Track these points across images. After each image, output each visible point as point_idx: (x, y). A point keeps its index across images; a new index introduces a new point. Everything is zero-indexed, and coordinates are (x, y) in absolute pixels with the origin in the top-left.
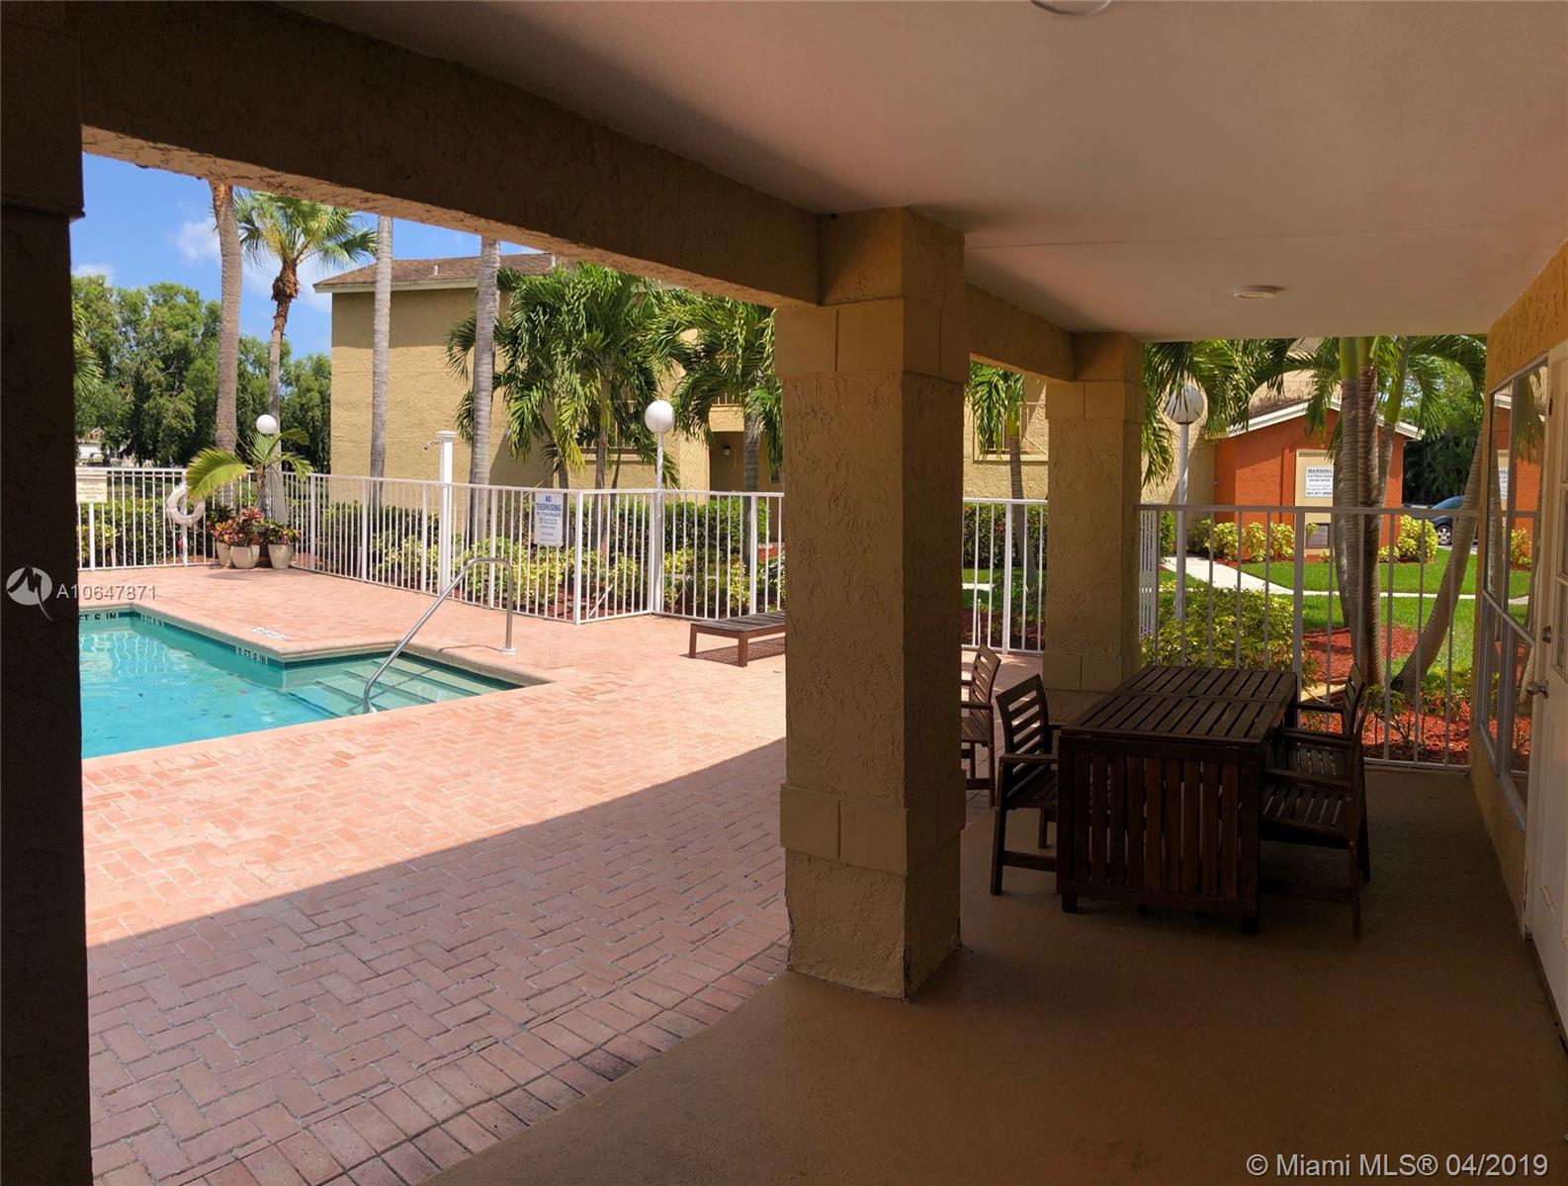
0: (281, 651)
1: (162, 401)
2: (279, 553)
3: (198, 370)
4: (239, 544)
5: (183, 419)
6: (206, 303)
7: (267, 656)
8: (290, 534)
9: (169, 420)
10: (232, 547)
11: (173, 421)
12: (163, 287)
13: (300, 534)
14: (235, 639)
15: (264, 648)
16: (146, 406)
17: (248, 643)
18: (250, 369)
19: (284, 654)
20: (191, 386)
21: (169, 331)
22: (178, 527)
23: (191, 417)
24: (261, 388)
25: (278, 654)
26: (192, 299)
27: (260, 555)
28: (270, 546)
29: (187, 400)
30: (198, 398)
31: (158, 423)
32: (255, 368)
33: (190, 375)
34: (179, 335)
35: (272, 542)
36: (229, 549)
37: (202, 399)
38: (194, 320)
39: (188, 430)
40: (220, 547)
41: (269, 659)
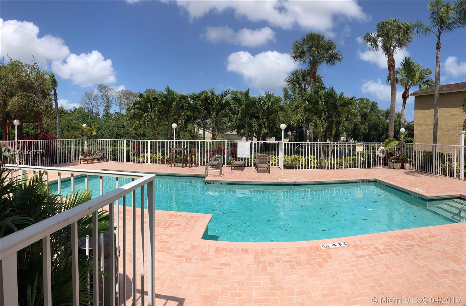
0: (427, 196)
1: (360, 126)
2: (407, 165)
3: (369, 118)
4: (396, 162)
5: (365, 130)
6: (371, 102)
7: (421, 197)
8: (410, 160)
9: (362, 130)
10: (394, 164)
11: (363, 131)
12: (361, 99)
13: (413, 160)
14: (410, 191)
15: (421, 195)
16: (357, 127)
17: (415, 193)
18: (381, 117)
19: (428, 197)
20: (367, 122)
21: (363, 109)
22: (380, 158)
23: (367, 129)
24: (384, 122)
25: (426, 197)
26: (368, 101)
27: (401, 166)
28: (404, 163)
29: (366, 125)
30: (369, 125)
31: (359, 131)
32: (382, 117)
33: (367, 119)
34: (365, 110)
35: (405, 162)
36: (393, 164)
37: (370, 125)
38: (368, 106)
39: (367, 133)
40: (391, 163)
41: (422, 198)
